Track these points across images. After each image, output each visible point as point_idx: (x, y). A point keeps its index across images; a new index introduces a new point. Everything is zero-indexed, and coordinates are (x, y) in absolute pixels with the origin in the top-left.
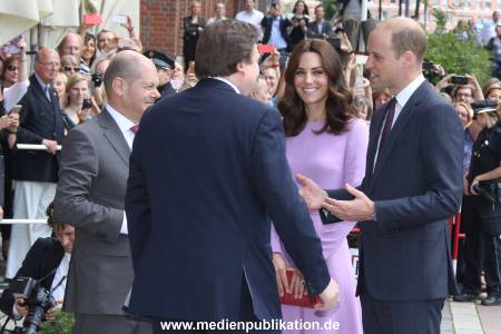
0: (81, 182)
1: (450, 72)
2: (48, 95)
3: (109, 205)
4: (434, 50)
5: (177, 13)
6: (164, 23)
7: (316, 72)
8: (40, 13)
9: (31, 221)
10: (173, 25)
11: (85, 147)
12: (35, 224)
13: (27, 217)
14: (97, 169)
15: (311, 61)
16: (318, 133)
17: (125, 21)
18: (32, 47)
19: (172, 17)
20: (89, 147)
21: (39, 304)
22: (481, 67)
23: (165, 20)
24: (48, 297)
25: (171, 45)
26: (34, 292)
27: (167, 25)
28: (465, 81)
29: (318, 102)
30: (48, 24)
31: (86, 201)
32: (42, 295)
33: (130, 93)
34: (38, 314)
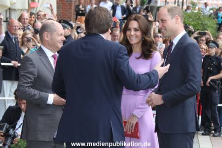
0: (30, 80)
1: (198, 30)
2: (14, 41)
3: (42, 91)
4: (190, 20)
5: (73, 3)
6: (67, 7)
7: (136, 30)
8: (11, 3)
9: (6, 98)
10: (71, 9)
11: (31, 64)
12: (8, 100)
13: (4, 96)
14: (36, 74)
15: (134, 24)
16: (138, 58)
17: (49, 6)
18: (7, 19)
19: (71, 5)
20: (33, 64)
21: (10, 136)
22: (212, 27)
23: (67, 6)
24: (14, 133)
25: (70, 18)
26: (7, 130)
27: (68, 8)
28: (205, 34)
29: (138, 43)
30: (13, 8)
31: (31, 89)
32: (11, 132)
33: (52, 39)
34: (9, 140)
